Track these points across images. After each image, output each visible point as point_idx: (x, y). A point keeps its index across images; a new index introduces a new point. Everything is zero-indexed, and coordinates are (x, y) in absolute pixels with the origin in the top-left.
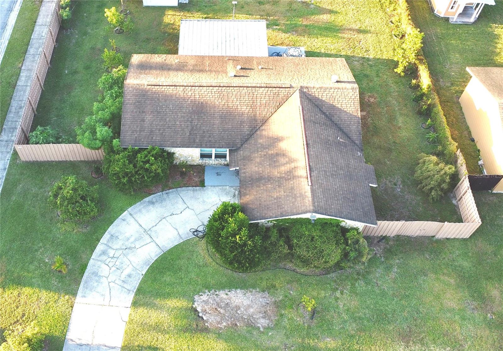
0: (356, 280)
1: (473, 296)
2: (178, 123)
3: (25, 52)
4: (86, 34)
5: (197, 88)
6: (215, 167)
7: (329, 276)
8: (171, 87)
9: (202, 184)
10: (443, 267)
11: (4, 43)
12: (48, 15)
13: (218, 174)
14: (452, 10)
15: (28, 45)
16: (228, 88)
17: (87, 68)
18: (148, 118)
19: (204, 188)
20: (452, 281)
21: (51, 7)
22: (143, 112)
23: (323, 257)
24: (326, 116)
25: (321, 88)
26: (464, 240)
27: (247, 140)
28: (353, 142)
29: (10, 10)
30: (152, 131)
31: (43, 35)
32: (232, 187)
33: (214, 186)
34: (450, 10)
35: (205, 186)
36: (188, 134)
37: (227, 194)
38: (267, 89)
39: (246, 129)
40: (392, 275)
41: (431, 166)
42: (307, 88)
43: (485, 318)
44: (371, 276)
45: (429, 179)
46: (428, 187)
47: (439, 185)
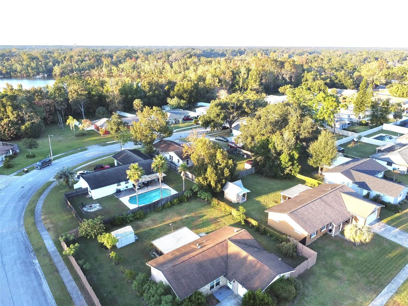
0: (304, 298)
1: (336, 280)
2: (196, 276)
3: (71, 299)
4: (99, 273)
5: (193, 258)
6: (216, 292)
7: (295, 303)
8: (182, 263)
9: (218, 302)
10: (320, 276)
11: (52, 302)
12: (68, 276)
13: (221, 294)
14: (239, 199)
15: (69, 294)
16: (204, 252)
17: (115, 287)
18: (183, 281)
19: (221, 303)
20: (326, 279)
21: (67, 272)
22: (179, 279)
23: (292, 292)
24: (244, 244)
25: (235, 235)
26: (315, 264)
27: (227, 268)
28: (260, 249)
29: (40, 285)
30: (189, 286)
31: (74, 286)
32: (230, 295)
33: (223, 299)
34: (238, 199)
35: (220, 302)
36: (204, 278)
37: (231, 299)
38: (218, 245)
39: (223, 264)
40: (311, 289)
41: (286, 245)
42: (230, 238)
43: (346, 283)
44: (306, 294)
45: (289, 250)
46: (291, 253)
47: (293, 250)
